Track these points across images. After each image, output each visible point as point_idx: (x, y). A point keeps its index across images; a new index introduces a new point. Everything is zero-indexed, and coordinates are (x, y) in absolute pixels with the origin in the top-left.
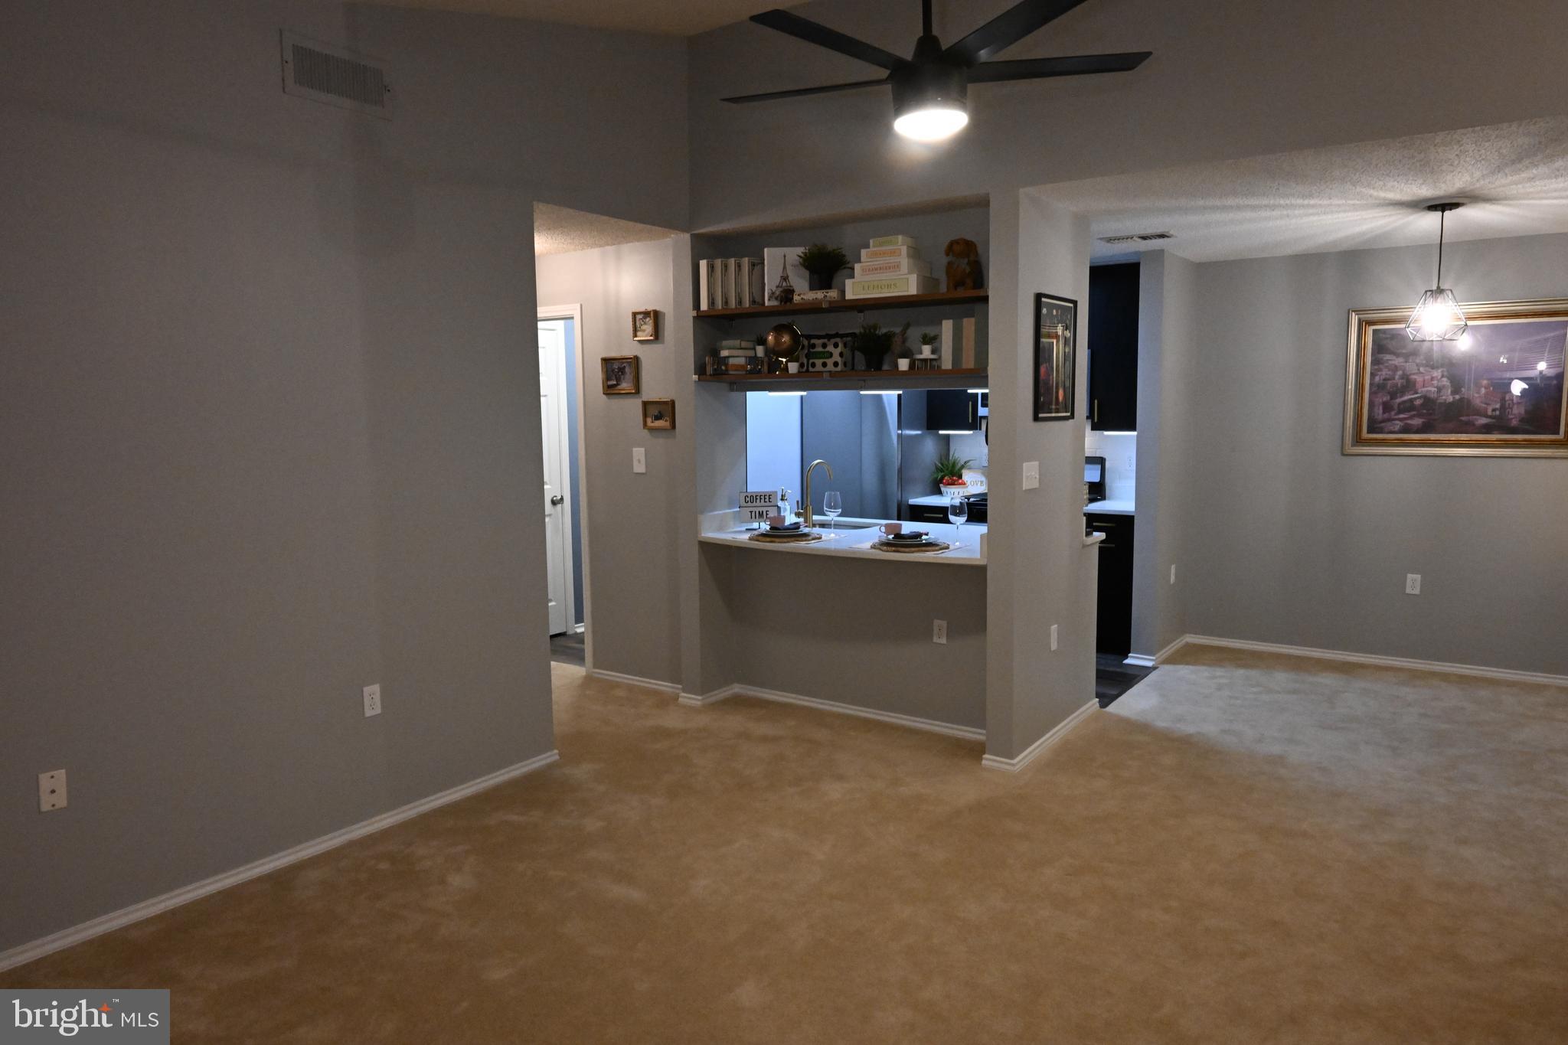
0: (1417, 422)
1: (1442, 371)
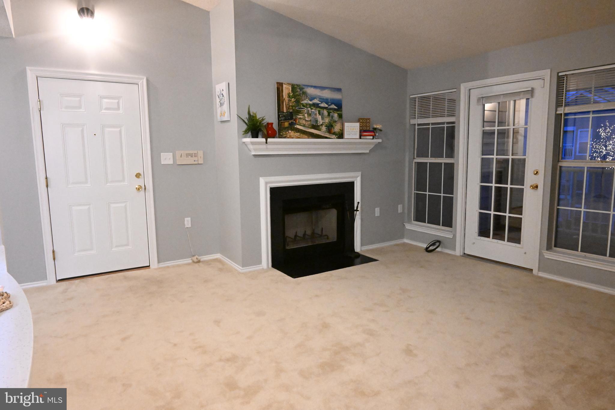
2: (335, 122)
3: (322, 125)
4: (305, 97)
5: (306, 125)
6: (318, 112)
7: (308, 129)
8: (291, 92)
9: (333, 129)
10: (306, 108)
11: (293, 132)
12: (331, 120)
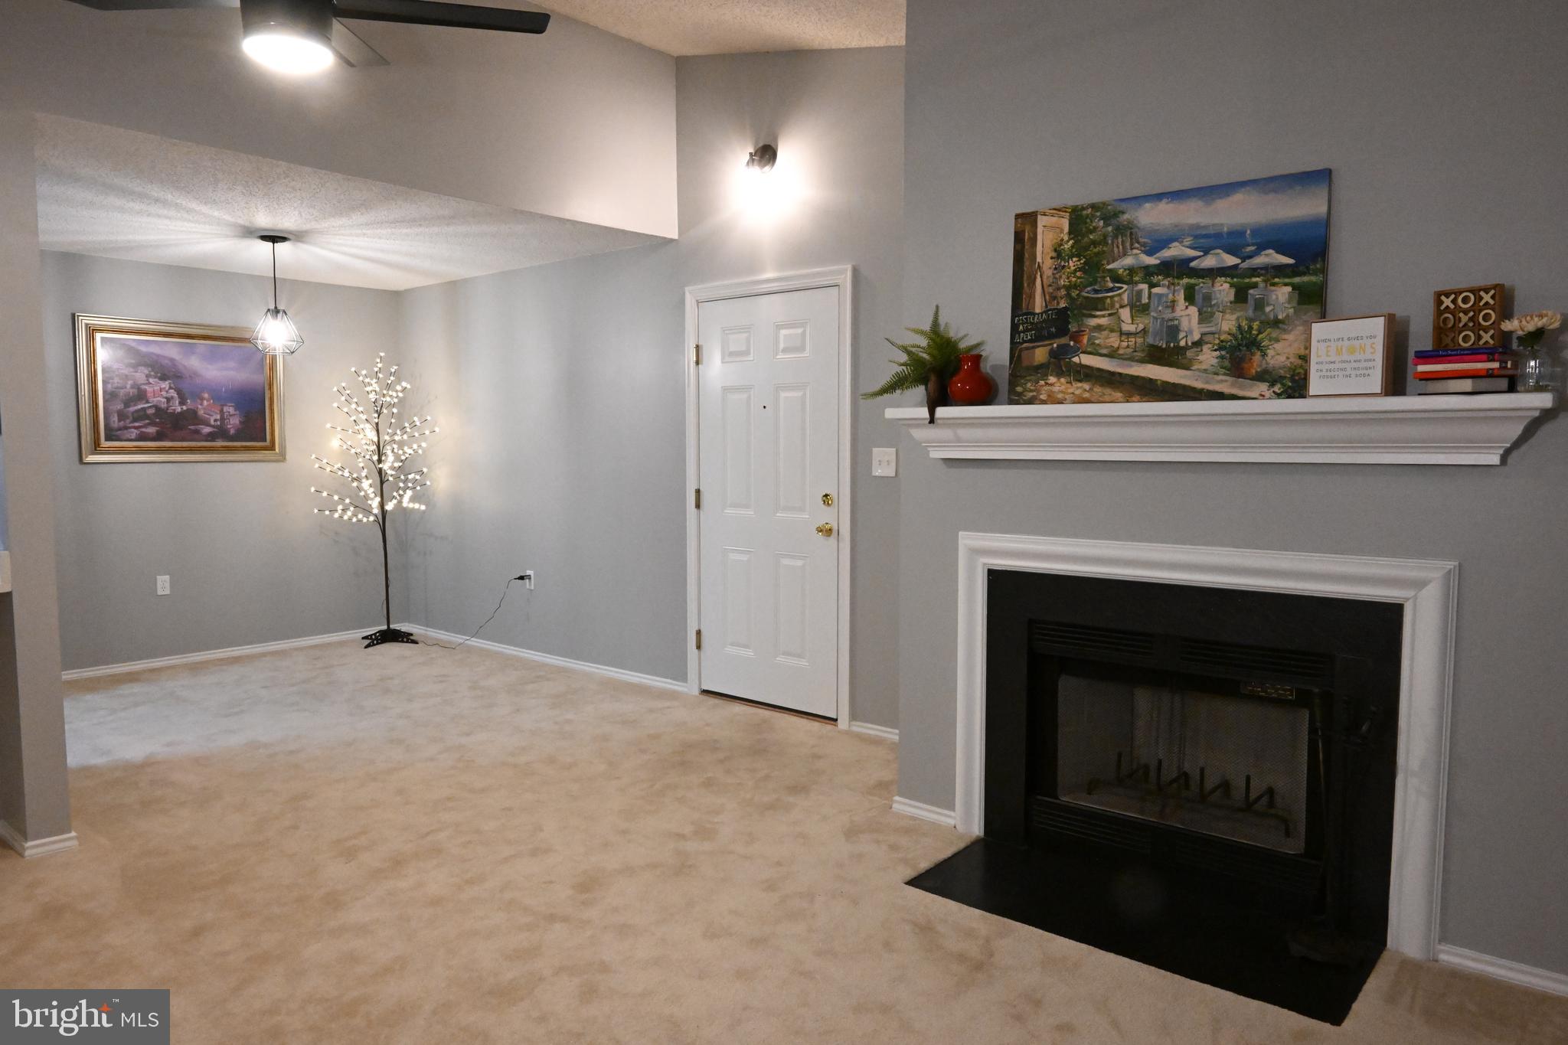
0: (152, 430)
1: (170, 383)
2: (1276, 323)
3: (1198, 344)
4: (1128, 245)
5: (1121, 352)
6: (1182, 291)
7: (1131, 366)
8: (1066, 238)
9: (1257, 357)
10: (1125, 287)
11: (1062, 380)
12: (1251, 320)
